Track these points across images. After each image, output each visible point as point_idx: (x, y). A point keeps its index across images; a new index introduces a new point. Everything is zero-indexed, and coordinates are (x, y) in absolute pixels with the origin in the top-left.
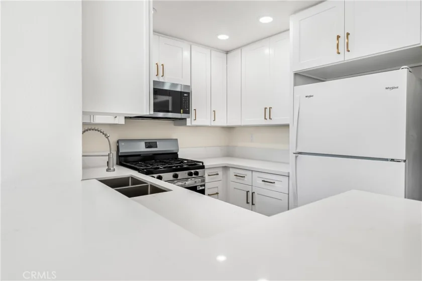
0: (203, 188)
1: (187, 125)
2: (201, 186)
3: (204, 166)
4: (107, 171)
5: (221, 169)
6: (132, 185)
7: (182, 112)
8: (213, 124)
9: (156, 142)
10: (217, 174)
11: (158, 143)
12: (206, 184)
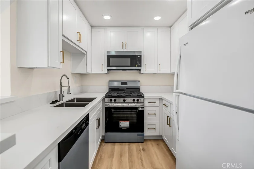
0: (143, 109)
1: (142, 73)
2: (141, 108)
3: (144, 96)
4: (67, 94)
5: (158, 99)
6: (76, 102)
7: (136, 66)
8: (159, 72)
9: (127, 82)
10: (155, 102)
11: (128, 83)
12: (145, 107)
